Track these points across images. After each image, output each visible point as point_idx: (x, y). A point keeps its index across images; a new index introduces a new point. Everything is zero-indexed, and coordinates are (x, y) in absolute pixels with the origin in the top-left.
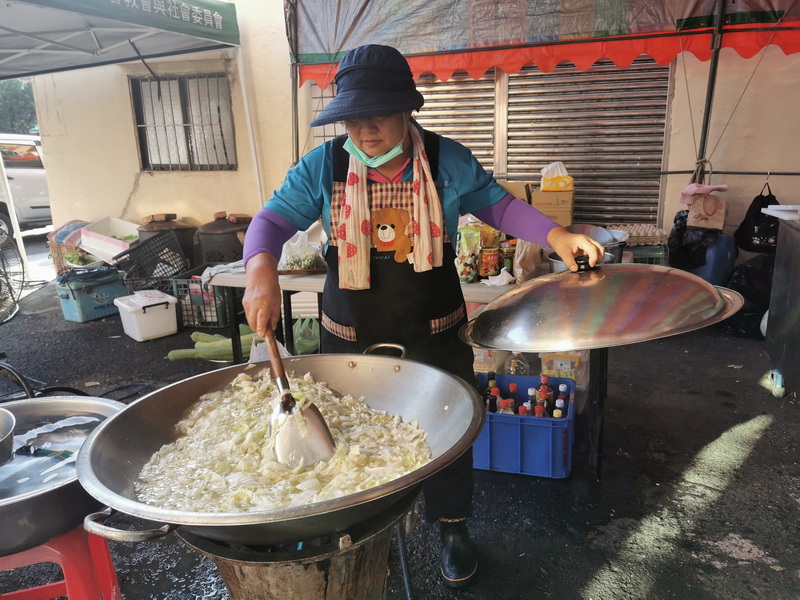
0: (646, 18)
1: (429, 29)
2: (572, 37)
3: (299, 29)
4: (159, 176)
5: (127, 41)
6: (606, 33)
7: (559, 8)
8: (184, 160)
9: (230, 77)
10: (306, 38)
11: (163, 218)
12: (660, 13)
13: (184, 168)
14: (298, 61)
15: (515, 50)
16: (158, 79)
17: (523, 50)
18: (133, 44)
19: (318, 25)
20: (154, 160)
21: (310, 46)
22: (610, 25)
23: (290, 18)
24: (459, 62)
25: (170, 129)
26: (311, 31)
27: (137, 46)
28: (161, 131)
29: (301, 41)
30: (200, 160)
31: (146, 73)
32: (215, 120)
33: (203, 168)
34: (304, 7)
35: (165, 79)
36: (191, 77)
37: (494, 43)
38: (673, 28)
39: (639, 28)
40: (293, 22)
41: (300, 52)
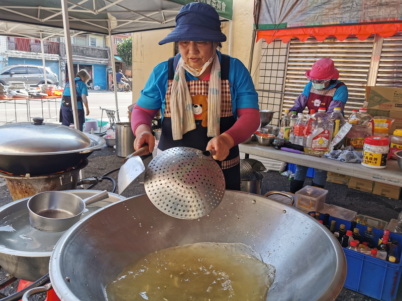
1: (336, 11)
3: (260, 11)
10: (264, 16)
14: (257, 28)
15: (390, 24)
17: (396, 24)
19: (271, 9)
21: (265, 20)
23: (257, 5)
24: (352, 31)
26: (267, 12)
29: (261, 18)
37: (377, 19)
40: (258, 7)
41: (259, 23)
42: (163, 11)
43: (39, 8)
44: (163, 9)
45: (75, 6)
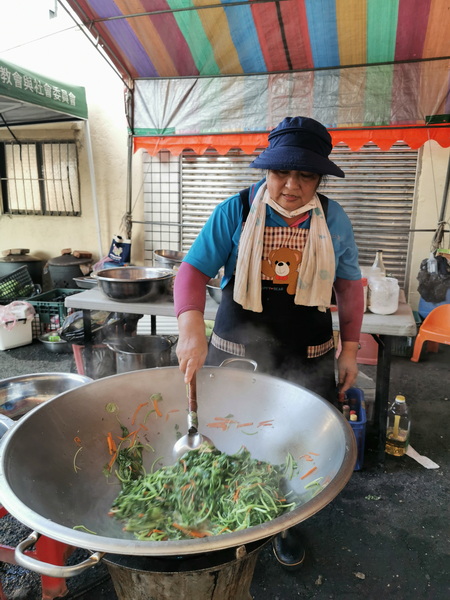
0: (403, 114)
1: (238, 114)
2: (347, 126)
3: (135, 109)
4: (17, 219)
6: (373, 123)
7: (337, 103)
8: (38, 207)
9: (78, 143)
10: (140, 116)
11: (19, 252)
12: (413, 110)
13: (37, 214)
14: (133, 133)
16: (20, 143)
19: (150, 107)
20: (13, 206)
21: (143, 122)
22: (376, 118)
23: (129, 100)
24: (260, 140)
25: (27, 182)
26: (144, 110)
28: (19, 183)
29: (136, 118)
30: (51, 206)
31: (10, 138)
32: (64, 177)
33: (52, 214)
34: (139, 92)
35: (26, 143)
36: (46, 142)
38: (422, 122)
39: (398, 121)
41: (135, 126)
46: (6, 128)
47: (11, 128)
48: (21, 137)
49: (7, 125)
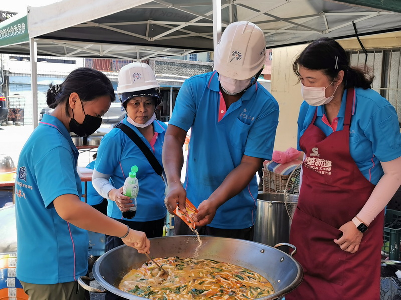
5: (352, 23)
16: (365, 52)
18: (354, 25)
27: (357, 27)
35: (373, 52)
36: (395, 50)
42: (326, 14)
43: (149, 22)
44: (326, 12)
45: (201, 18)
46: (356, 38)
47: (361, 38)
48: (368, 46)
49: (357, 35)
